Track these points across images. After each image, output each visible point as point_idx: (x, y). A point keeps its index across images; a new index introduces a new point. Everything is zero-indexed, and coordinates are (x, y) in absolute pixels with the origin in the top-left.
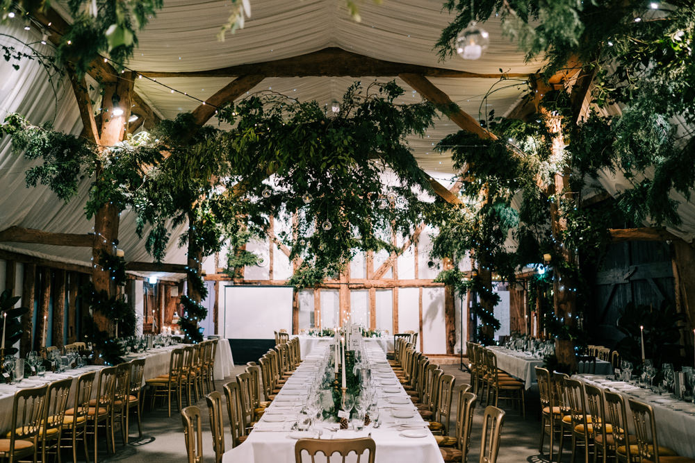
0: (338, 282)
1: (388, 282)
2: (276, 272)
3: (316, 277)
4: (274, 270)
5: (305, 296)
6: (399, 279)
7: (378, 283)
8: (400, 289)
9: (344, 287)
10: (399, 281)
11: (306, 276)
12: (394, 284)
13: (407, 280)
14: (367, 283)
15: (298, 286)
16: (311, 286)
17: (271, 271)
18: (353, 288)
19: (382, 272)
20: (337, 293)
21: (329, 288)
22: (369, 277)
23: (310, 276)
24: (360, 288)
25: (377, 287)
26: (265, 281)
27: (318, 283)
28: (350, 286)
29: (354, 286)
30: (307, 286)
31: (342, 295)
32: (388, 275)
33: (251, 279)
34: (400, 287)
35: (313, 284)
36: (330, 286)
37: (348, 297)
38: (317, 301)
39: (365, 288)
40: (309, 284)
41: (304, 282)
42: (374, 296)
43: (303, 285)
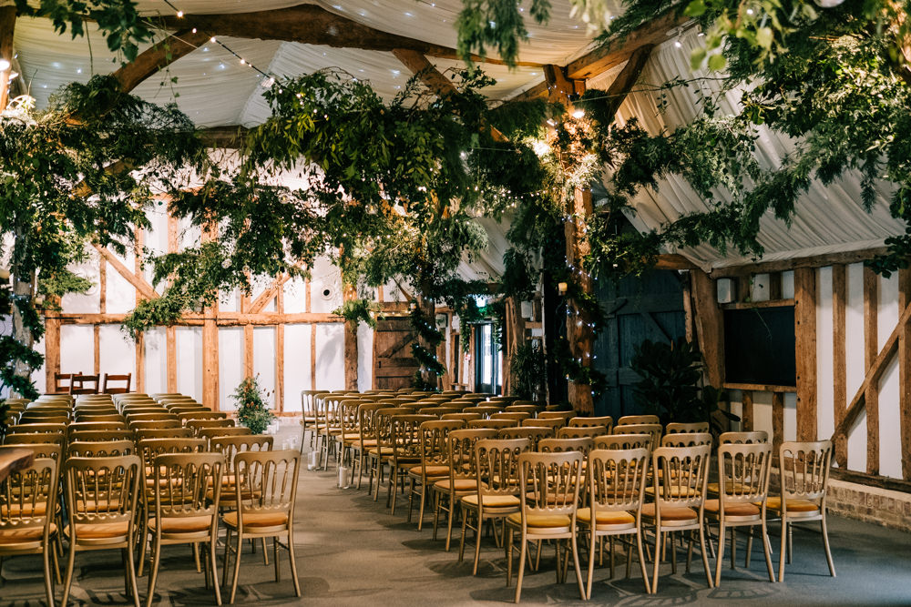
0: (202, 316)
1: (270, 317)
2: (110, 302)
3: (171, 311)
4: (108, 297)
5: (154, 336)
6: (285, 312)
7: (258, 318)
8: (286, 327)
9: (210, 324)
10: (286, 315)
11: (156, 308)
12: (279, 320)
13: (295, 315)
14: (242, 318)
15: (145, 322)
16: (164, 323)
17: (103, 301)
18: (223, 326)
19: (262, 304)
20: (200, 332)
21: (190, 325)
22: (244, 311)
23: (163, 309)
24: (233, 324)
25: (255, 324)
26: (94, 315)
27: (173, 318)
28: (218, 323)
29: (225, 322)
30: (157, 322)
31: (206, 335)
32: (270, 308)
33: (72, 313)
34: (287, 323)
35: (167, 319)
36: (191, 322)
37: (215, 336)
38: (171, 342)
39: (239, 324)
40: (161, 320)
41: (154, 317)
42: (252, 335)
43: (152, 321)
